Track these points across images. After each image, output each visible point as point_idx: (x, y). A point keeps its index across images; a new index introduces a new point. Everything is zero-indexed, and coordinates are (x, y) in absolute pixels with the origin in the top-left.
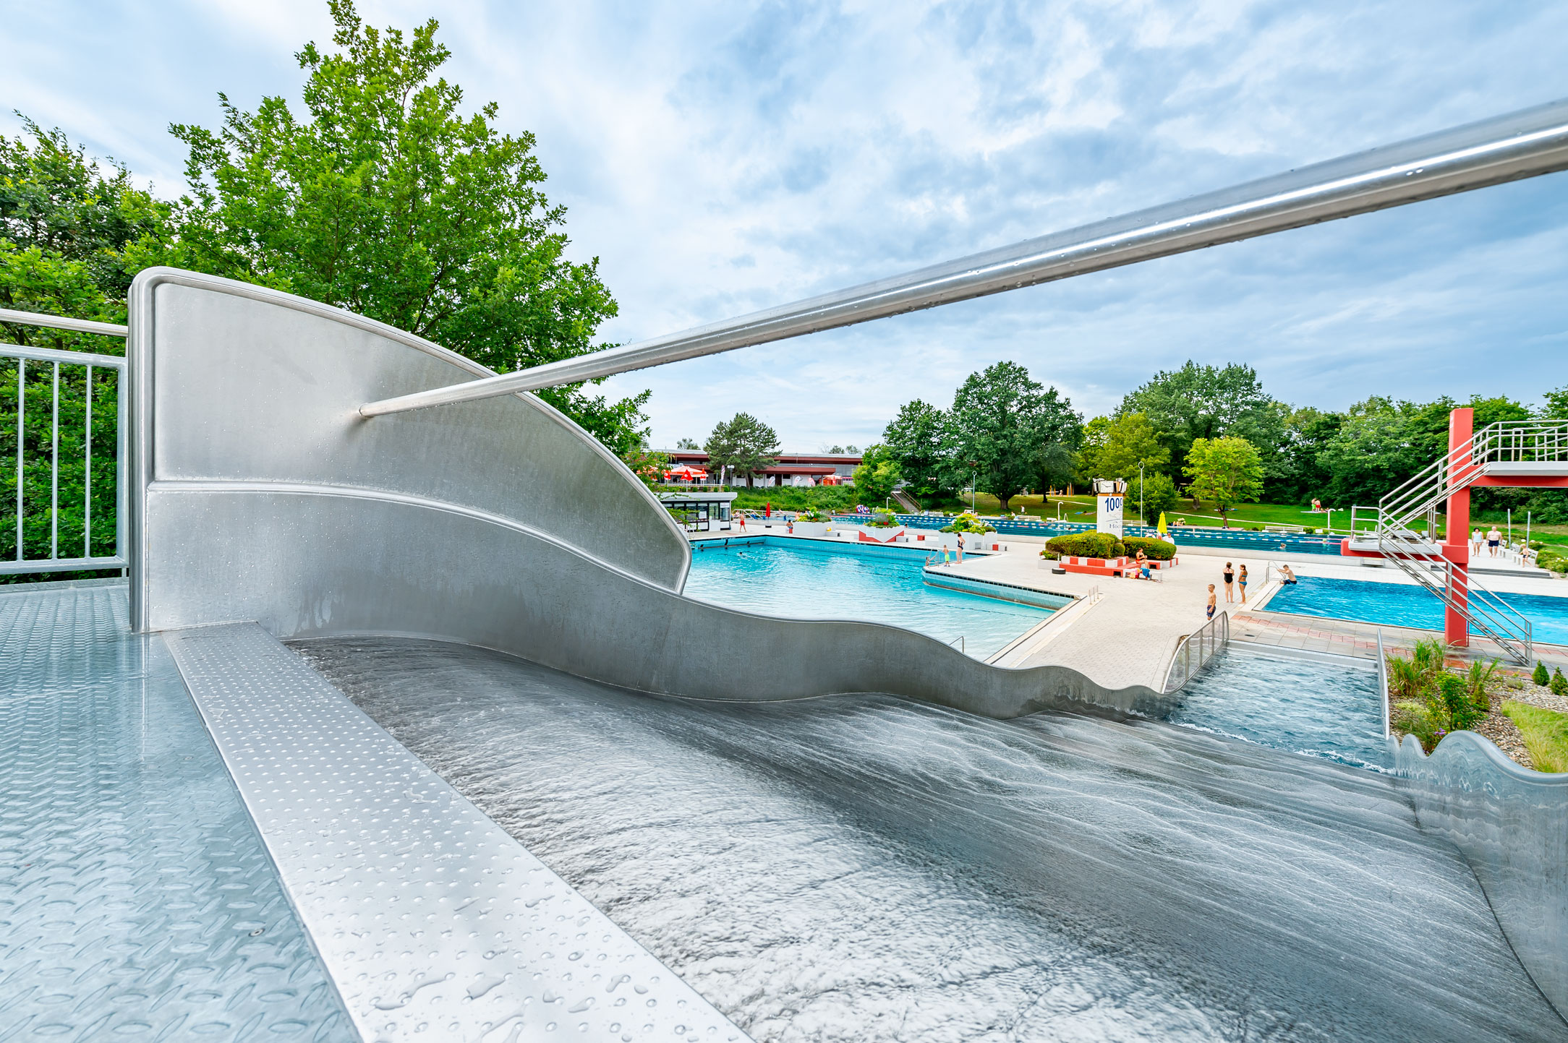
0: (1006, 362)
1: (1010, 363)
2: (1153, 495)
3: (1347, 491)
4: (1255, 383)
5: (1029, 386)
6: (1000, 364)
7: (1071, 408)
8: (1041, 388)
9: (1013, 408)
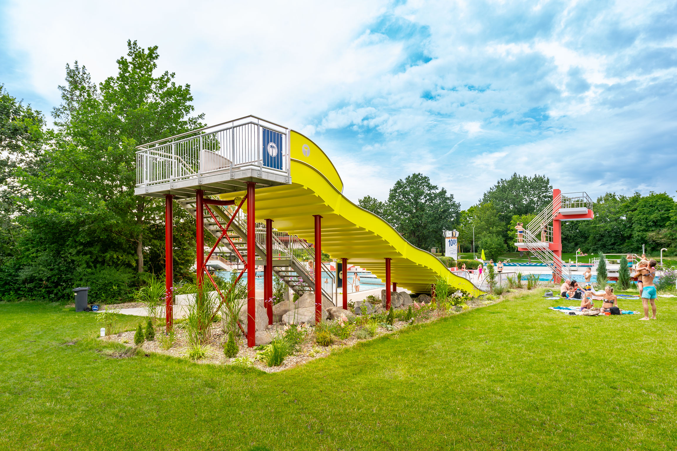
0: (417, 173)
1: (419, 174)
2: (492, 246)
3: (595, 244)
4: (549, 186)
6: (414, 175)
7: (454, 200)
8: (437, 189)
9: (422, 200)
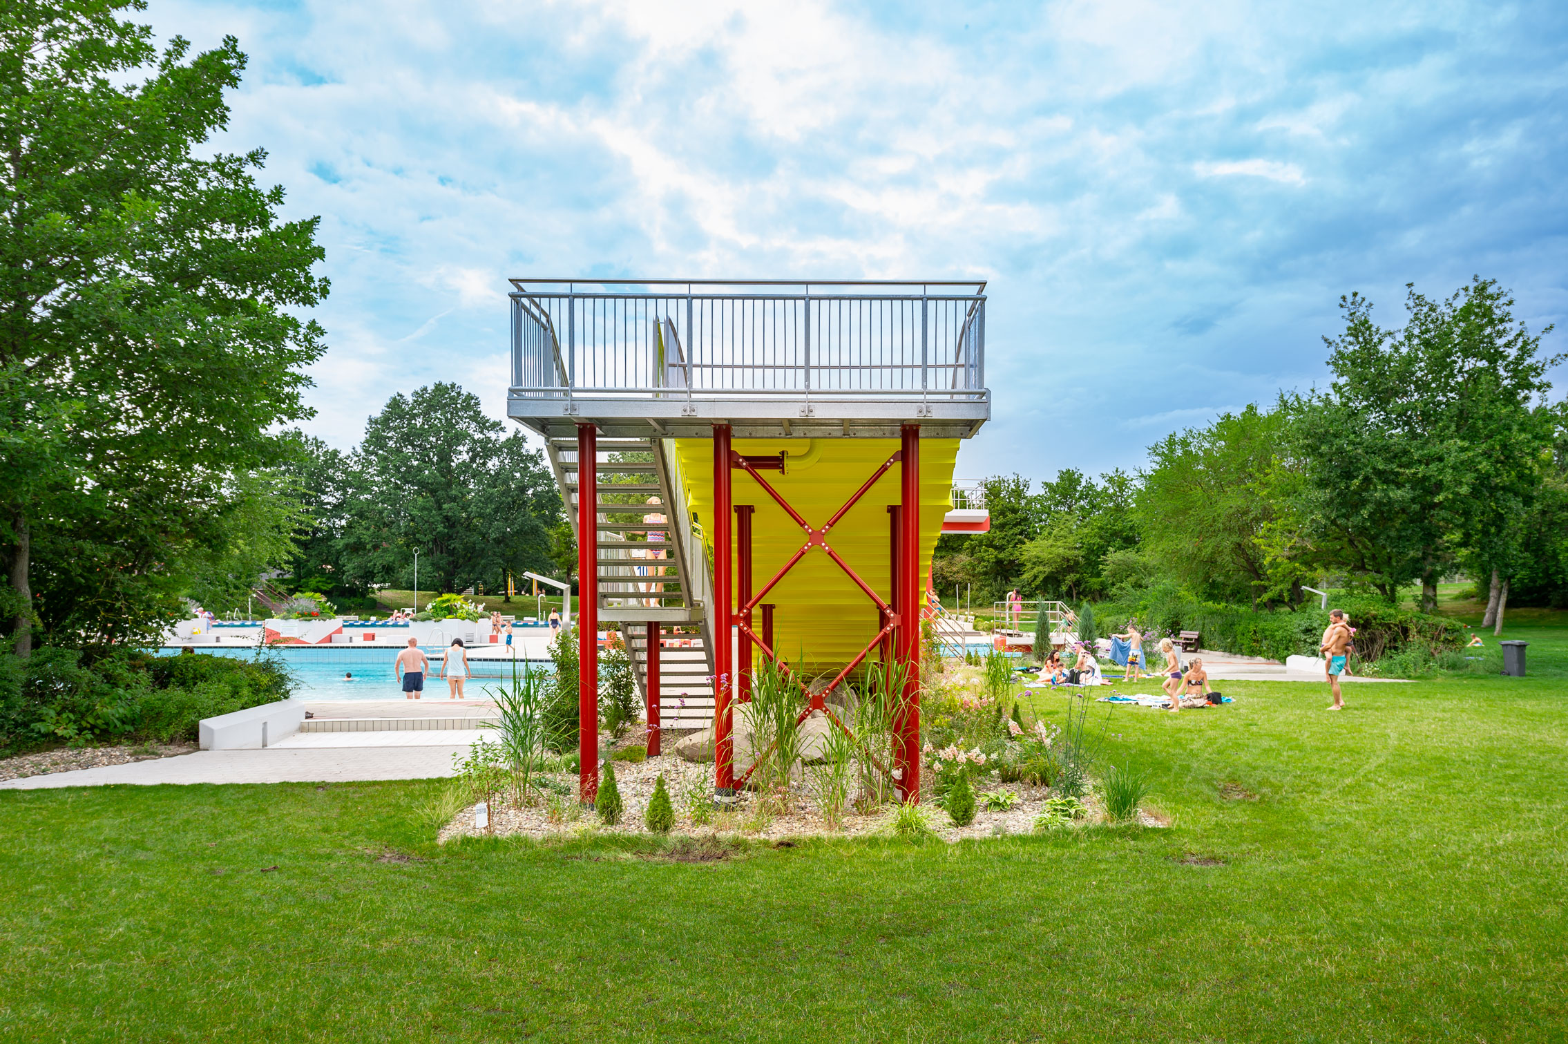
5: (483, 424)
8: (503, 429)
9: (462, 455)
